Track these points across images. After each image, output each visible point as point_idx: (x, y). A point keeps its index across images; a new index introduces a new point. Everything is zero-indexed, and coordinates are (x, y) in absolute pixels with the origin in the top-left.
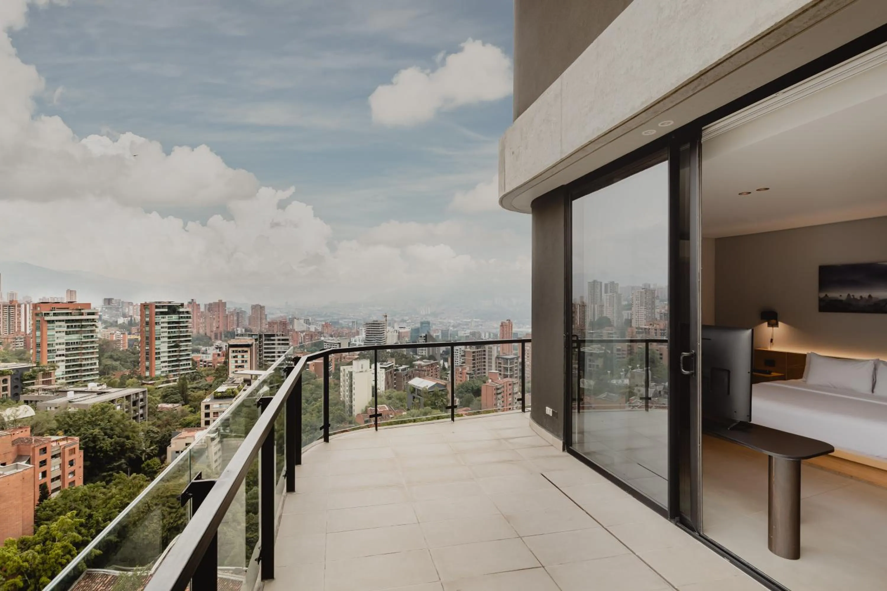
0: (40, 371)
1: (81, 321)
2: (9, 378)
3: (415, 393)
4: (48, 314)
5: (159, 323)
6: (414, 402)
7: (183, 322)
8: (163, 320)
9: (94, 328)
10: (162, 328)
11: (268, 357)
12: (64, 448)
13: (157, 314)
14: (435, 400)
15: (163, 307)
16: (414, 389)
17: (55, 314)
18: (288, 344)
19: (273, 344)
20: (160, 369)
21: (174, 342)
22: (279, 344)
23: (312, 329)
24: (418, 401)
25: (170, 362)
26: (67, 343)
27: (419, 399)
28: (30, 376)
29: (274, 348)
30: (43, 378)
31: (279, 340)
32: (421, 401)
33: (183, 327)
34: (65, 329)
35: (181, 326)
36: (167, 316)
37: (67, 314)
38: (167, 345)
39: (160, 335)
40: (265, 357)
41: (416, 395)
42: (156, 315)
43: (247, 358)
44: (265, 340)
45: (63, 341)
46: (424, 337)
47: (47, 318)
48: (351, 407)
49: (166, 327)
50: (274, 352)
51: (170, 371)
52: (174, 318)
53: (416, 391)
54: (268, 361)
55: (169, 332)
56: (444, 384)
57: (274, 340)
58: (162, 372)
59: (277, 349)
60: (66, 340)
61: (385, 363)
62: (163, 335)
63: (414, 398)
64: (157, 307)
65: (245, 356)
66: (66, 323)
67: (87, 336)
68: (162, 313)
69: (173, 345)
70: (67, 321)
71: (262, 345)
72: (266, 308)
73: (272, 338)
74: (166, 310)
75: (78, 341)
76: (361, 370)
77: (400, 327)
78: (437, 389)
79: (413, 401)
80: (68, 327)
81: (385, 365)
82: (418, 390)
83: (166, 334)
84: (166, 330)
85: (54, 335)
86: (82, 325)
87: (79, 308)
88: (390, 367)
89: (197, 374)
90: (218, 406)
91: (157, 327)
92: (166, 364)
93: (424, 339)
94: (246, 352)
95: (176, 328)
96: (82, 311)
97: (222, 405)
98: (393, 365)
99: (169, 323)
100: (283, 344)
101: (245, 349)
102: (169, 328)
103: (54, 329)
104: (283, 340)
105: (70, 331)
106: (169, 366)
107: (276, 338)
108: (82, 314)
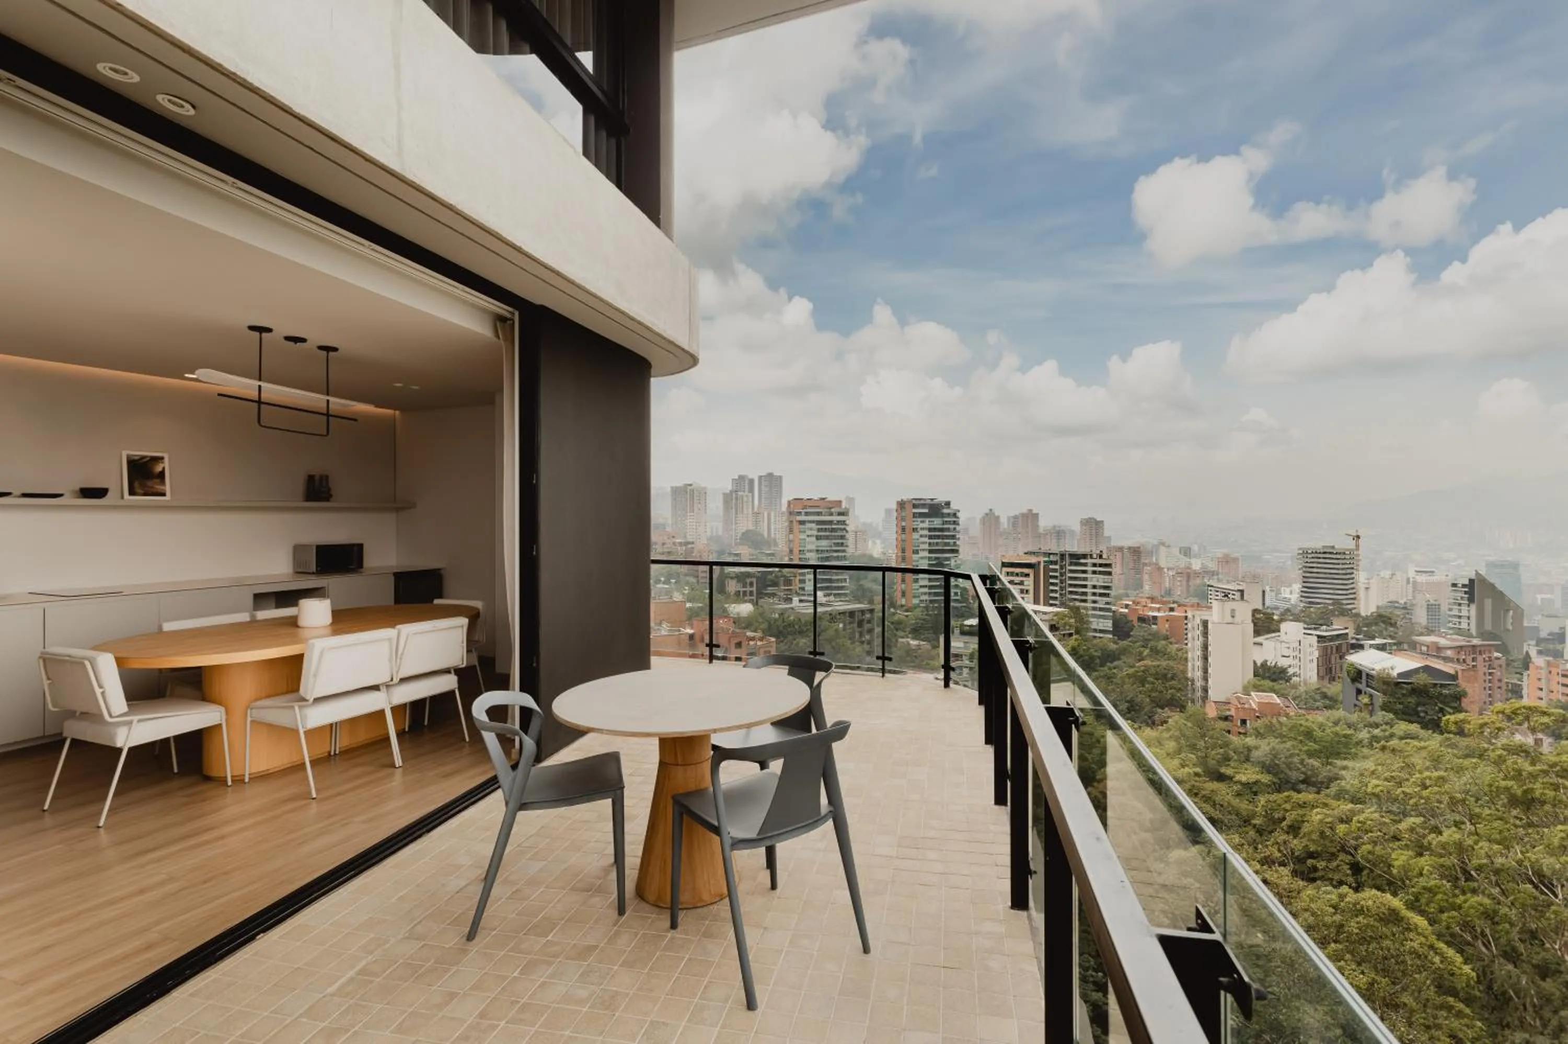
0: (782, 577)
1: (831, 522)
2: (754, 580)
3: (1361, 683)
4: (800, 512)
5: (917, 529)
6: (1357, 702)
7: (948, 530)
8: (922, 525)
9: (844, 533)
10: (921, 536)
11: (1076, 593)
12: (760, 648)
13: (915, 515)
14: (1418, 705)
15: (923, 506)
16: (1359, 673)
17: (807, 514)
18: (1110, 573)
19: (1084, 572)
20: (919, 597)
21: (936, 558)
22: (1094, 572)
23: (1196, 565)
24: (1366, 700)
25: (931, 587)
26: (817, 551)
27: (1371, 696)
28: (772, 581)
29: (1085, 579)
30: (785, 586)
31: (1094, 565)
32: (1374, 701)
33: (948, 537)
34: (815, 533)
35: (946, 536)
36: (927, 520)
37: (819, 514)
38: (927, 562)
39: (919, 546)
40: (1071, 592)
41: (1362, 686)
42: (914, 517)
43: (1029, 585)
44: (1071, 564)
45: (813, 547)
46: (1464, 586)
47: (799, 518)
48: (1205, 690)
49: (926, 536)
50: (1085, 586)
51: (931, 601)
52: (937, 522)
53: (1364, 677)
54: (1075, 600)
55: (930, 544)
56: (1452, 672)
57: (1085, 565)
58: (921, 601)
59: (1091, 581)
60: (817, 546)
61: (1324, 627)
62: (922, 546)
63: (1359, 692)
64: (915, 506)
65: (1026, 583)
66: (817, 524)
67: (838, 543)
68: (922, 515)
69: (934, 562)
70: (819, 523)
71: (1065, 573)
72: (1105, 523)
73: (1082, 561)
74: (926, 511)
75: (828, 549)
76: (1230, 619)
77: (1417, 572)
78: (1422, 679)
79: (1357, 699)
80: (819, 530)
81: (1323, 631)
82: (1368, 675)
83: (926, 547)
84: (926, 540)
85: (805, 539)
86: (833, 529)
87: (831, 506)
88: (1338, 636)
89: (967, 610)
90: (961, 645)
91: (915, 536)
92: (926, 590)
93: (1466, 593)
94: (1027, 575)
95: (939, 539)
96: (833, 510)
97: (968, 645)
98: (1347, 634)
99: (930, 530)
100: (1101, 573)
101: (1026, 571)
102: (930, 537)
103: (805, 532)
104: (1101, 565)
105: (821, 536)
106: (930, 594)
107: (1089, 561)
108: (831, 514)
